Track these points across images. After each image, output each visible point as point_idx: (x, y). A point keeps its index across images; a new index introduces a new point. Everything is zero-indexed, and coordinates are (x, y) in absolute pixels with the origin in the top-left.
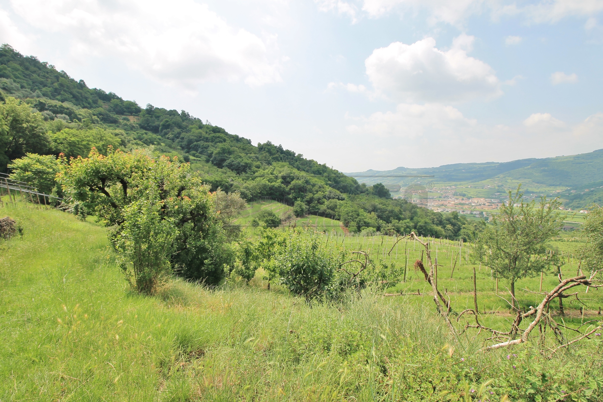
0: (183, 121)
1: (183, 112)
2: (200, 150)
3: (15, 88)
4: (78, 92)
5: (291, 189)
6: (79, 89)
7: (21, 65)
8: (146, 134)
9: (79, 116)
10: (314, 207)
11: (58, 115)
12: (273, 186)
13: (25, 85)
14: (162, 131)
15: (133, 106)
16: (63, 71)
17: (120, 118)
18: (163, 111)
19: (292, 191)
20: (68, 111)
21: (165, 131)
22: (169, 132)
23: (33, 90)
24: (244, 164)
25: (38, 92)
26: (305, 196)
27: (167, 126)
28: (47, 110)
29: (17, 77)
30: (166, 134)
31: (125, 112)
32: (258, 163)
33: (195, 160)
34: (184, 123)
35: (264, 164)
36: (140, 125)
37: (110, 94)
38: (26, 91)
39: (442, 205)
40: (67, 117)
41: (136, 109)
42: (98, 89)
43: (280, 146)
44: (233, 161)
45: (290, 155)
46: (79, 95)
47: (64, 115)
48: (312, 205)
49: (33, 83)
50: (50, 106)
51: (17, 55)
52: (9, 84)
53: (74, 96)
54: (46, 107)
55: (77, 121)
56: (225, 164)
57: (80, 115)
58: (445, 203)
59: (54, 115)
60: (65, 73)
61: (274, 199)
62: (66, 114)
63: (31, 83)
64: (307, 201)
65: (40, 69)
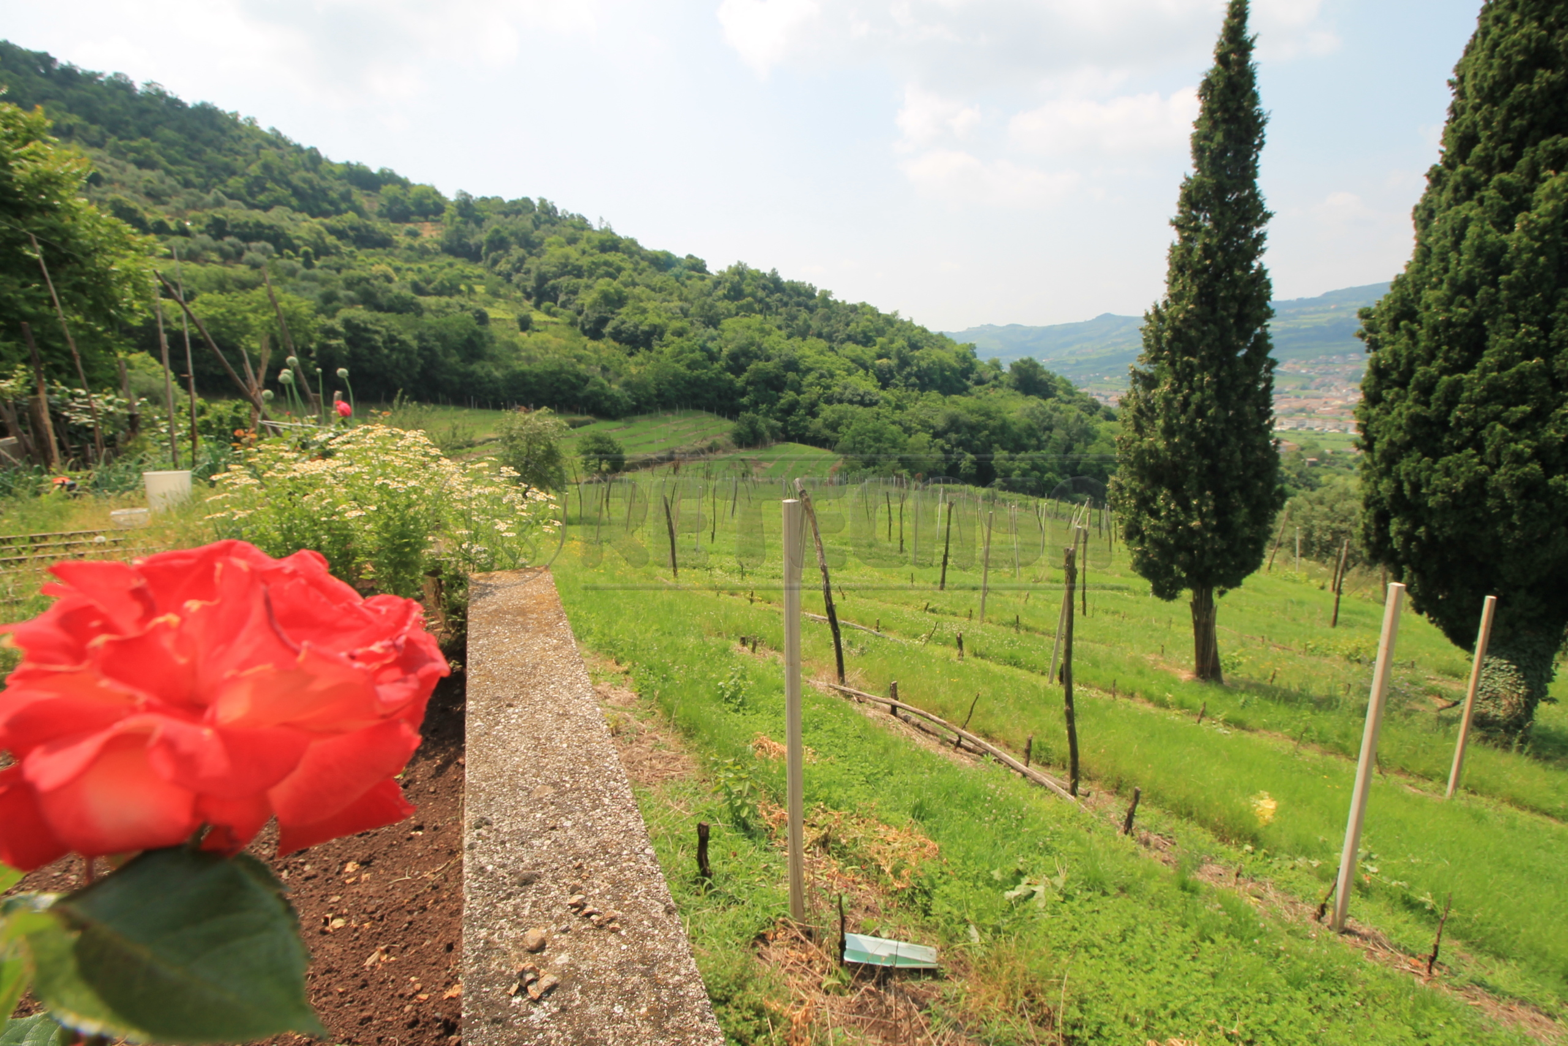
0: (537, 227)
1: (543, 201)
2: (562, 298)
3: (169, 191)
4: (305, 180)
5: (748, 383)
6: (307, 170)
7: (180, 130)
8: (451, 265)
9: (296, 242)
10: (795, 424)
11: (253, 245)
12: (698, 378)
13: (192, 177)
14: (487, 255)
15: (429, 197)
16: (273, 129)
17: (400, 234)
18: (494, 204)
19: (750, 388)
20: (272, 233)
21: (492, 255)
22: (501, 257)
23: (206, 188)
24: (646, 328)
25: (216, 193)
26: (780, 398)
27: (499, 243)
28: (229, 234)
29: (174, 162)
30: (495, 262)
31: (412, 213)
32: (685, 323)
33: (546, 323)
34: (537, 233)
35: (697, 324)
36: (441, 244)
37: (382, 172)
38: (191, 194)
39: (1302, 410)
40: (270, 247)
41: (436, 204)
42: (354, 162)
43: (774, 272)
44: (623, 323)
45: (799, 294)
46: (306, 186)
47: (262, 244)
48: (793, 418)
49: (209, 169)
50: (235, 226)
51: (175, 104)
52: (156, 182)
53: (297, 192)
54: (228, 229)
55: (291, 253)
56: (608, 329)
57: (299, 238)
58: (1313, 403)
59: (244, 245)
60: (278, 134)
61: (698, 407)
62: (268, 239)
63: (203, 171)
64: (781, 410)
65: (223, 132)
